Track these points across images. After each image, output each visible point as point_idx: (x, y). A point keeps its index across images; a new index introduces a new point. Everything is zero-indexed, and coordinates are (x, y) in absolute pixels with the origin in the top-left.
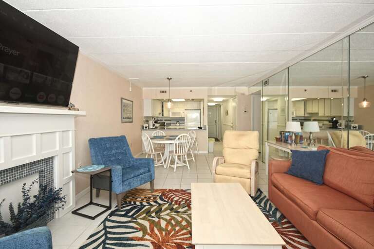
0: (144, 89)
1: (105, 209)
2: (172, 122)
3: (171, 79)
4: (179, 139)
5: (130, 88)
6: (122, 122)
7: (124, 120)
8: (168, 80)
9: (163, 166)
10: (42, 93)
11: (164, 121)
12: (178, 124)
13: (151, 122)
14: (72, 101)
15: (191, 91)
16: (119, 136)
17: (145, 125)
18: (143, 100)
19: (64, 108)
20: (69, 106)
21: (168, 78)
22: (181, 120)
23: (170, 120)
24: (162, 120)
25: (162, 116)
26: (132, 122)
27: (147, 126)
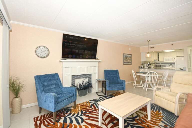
0: (141, 47)
1: (104, 94)
2: (166, 65)
3: (149, 41)
4: (148, 74)
5: (130, 48)
6: (124, 64)
7: (125, 63)
8: (148, 42)
9: (142, 88)
10: (88, 56)
11: (160, 64)
12: (171, 66)
13: (146, 65)
14: (97, 57)
15: (172, 45)
16: (116, 70)
17: (141, 66)
18: (141, 53)
19: (95, 59)
20: (96, 59)
21: (147, 41)
22: (172, 64)
23: (165, 64)
24: (159, 64)
25: (158, 61)
26: (131, 64)
27: (143, 66)
